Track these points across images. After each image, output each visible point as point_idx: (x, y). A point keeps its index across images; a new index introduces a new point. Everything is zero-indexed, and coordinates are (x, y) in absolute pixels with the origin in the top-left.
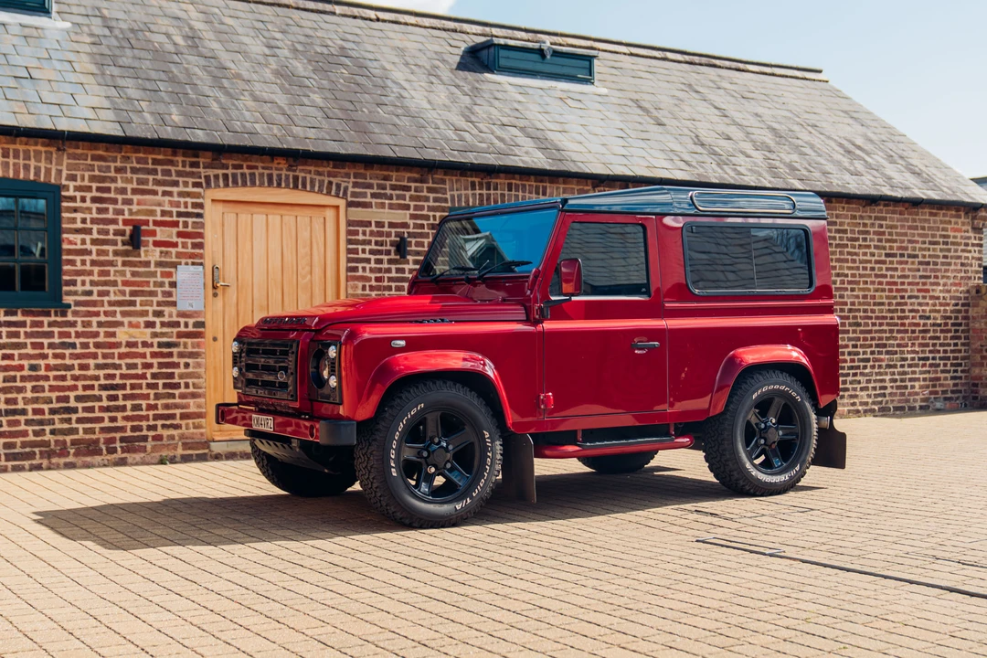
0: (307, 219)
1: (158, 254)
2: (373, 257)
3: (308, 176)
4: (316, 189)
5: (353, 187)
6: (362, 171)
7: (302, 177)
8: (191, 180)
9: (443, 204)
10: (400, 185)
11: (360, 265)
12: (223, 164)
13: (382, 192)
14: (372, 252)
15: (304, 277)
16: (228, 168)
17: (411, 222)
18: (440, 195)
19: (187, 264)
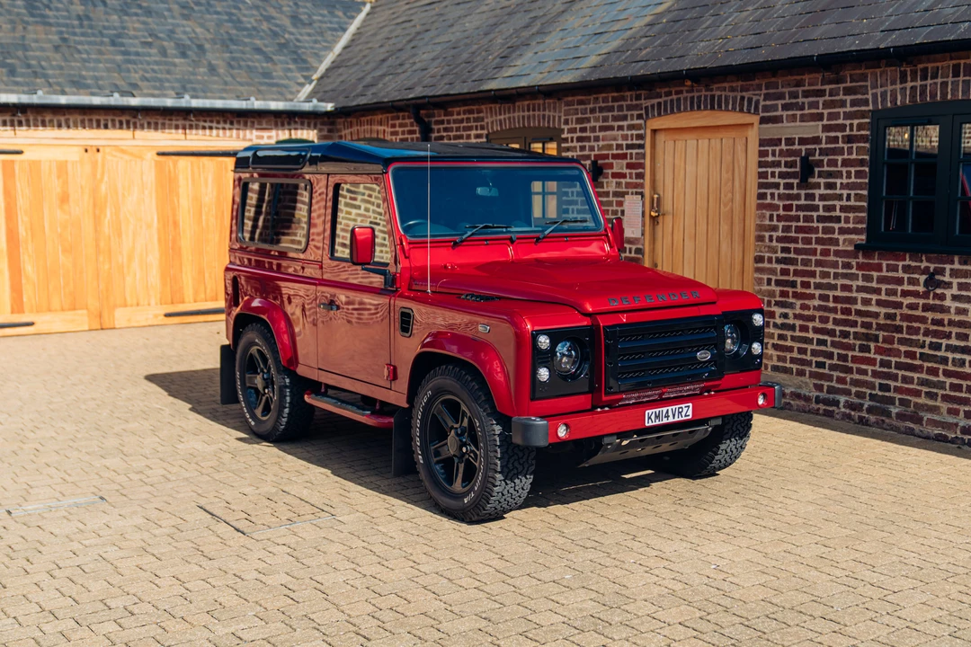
0: (731, 141)
1: (614, 184)
2: (782, 182)
3: (723, 93)
4: (730, 107)
5: (764, 100)
6: (773, 80)
7: (718, 96)
8: (635, 113)
9: (863, 108)
10: (814, 90)
11: (769, 191)
12: (658, 93)
13: (794, 101)
14: (782, 175)
15: (725, 205)
16: (661, 97)
17: (823, 136)
18: (859, 97)
19: (632, 194)
